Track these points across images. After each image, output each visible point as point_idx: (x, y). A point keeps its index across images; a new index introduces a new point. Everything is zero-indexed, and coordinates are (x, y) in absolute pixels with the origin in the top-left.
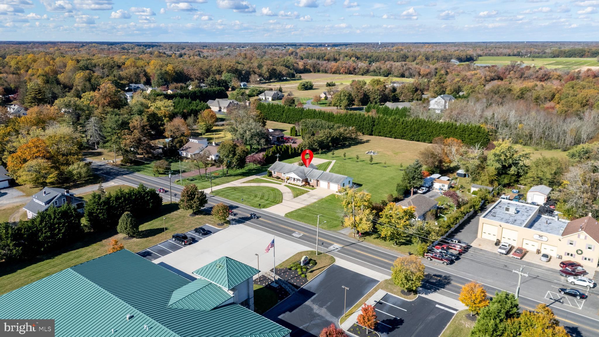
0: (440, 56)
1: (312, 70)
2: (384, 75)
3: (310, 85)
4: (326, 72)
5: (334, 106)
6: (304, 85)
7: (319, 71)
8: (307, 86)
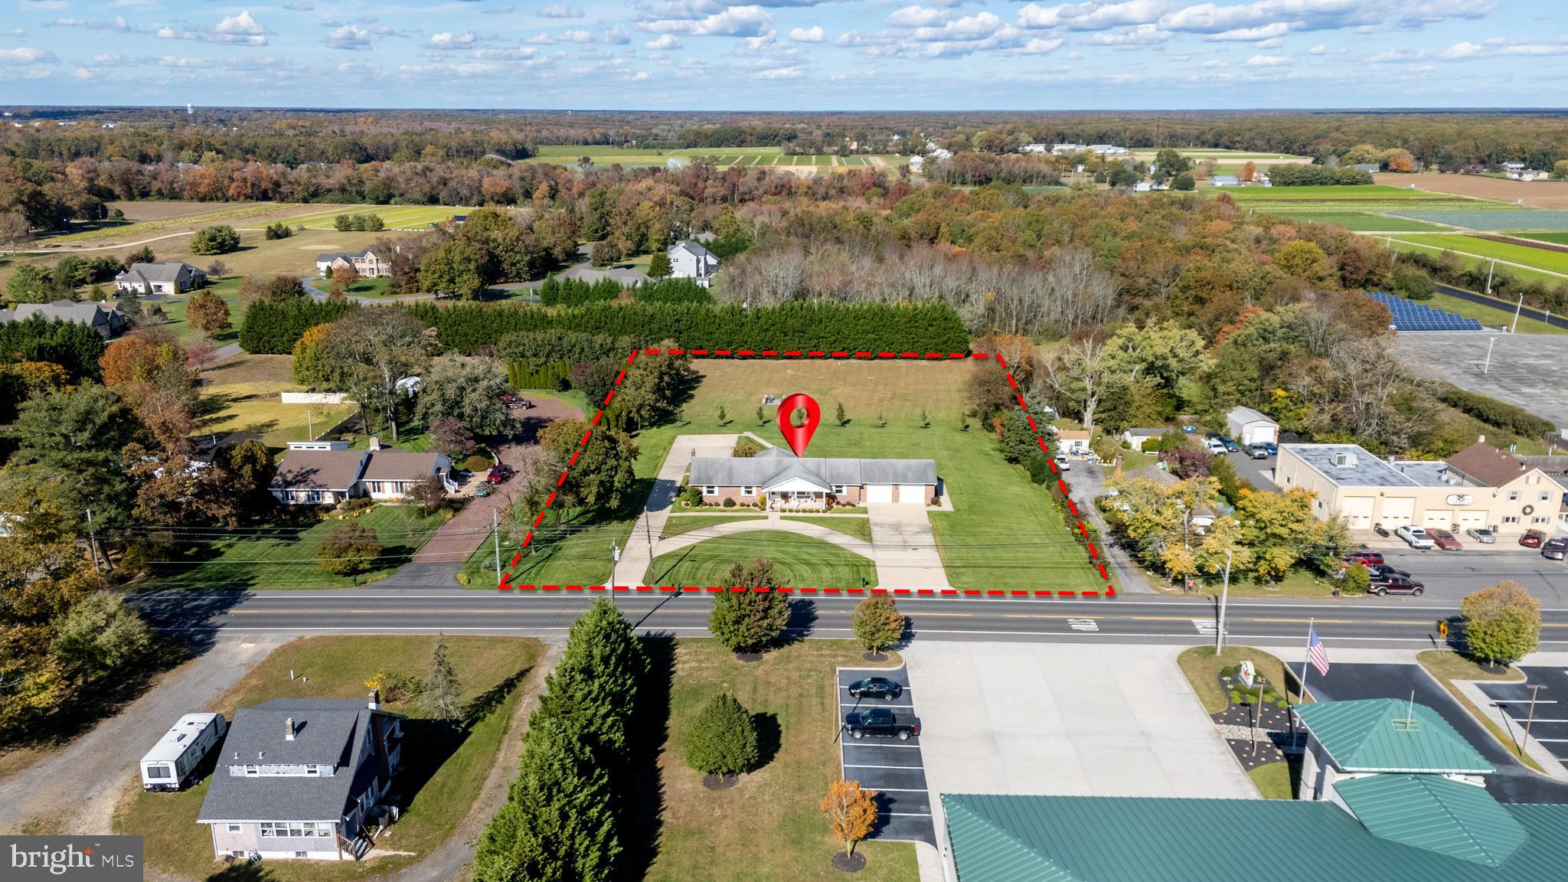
0: (454, 144)
1: (117, 190)
2: (378, 198)
3: (233, 239)
4: (174, 195)
5: (428, 291)
6: (213, 239)
7: (145, 194)
8: (224, 240)
